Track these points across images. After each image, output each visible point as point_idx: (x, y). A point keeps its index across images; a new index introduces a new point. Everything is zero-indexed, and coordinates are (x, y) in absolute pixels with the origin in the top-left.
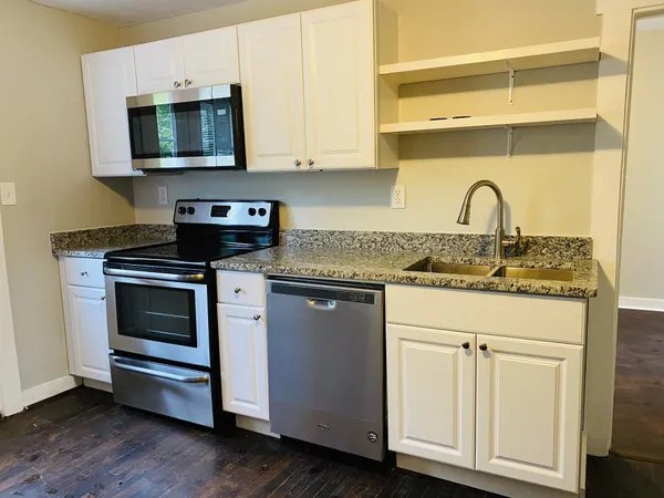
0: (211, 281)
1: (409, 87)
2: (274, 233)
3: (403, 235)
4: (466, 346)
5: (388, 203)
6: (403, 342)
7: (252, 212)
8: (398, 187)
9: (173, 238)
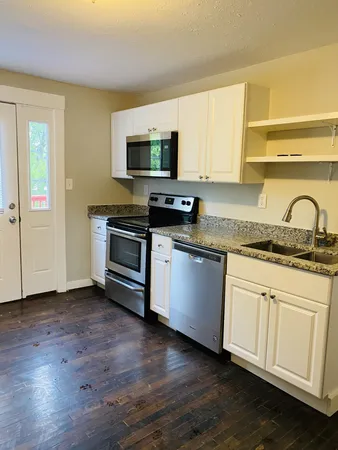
0: (149, 239)
1: (273, 134)
2: (194, 216)
3: (262, 225)
4: (263, 295)
5: (256, 204)
6: (235, 288)
7: (184, 203)
8: (263, 196)
9: (148, 214)
